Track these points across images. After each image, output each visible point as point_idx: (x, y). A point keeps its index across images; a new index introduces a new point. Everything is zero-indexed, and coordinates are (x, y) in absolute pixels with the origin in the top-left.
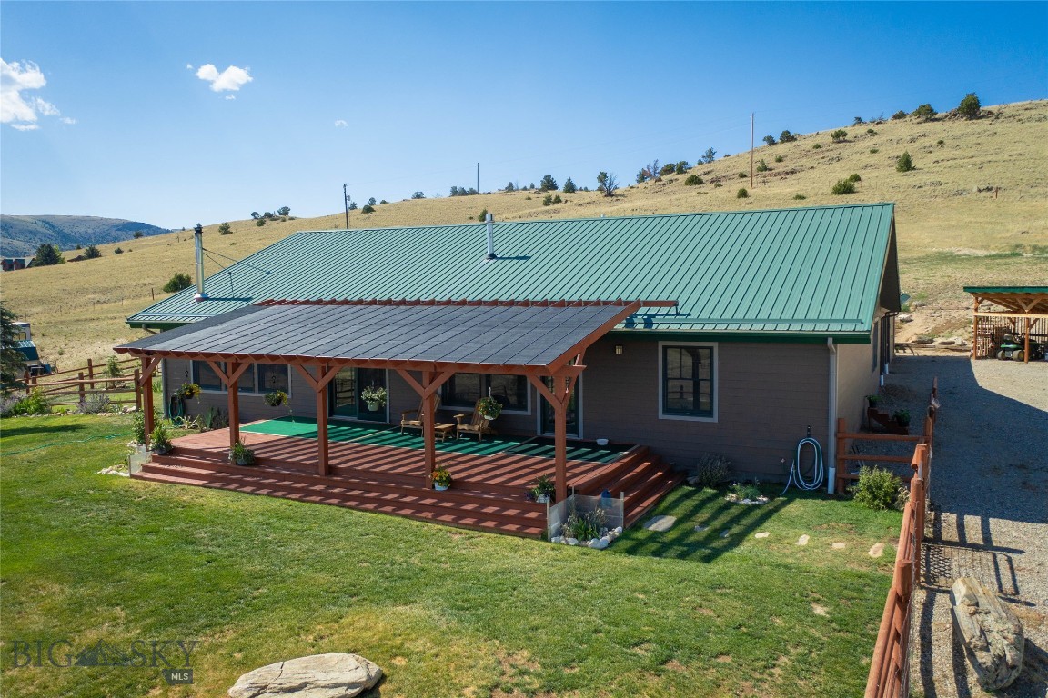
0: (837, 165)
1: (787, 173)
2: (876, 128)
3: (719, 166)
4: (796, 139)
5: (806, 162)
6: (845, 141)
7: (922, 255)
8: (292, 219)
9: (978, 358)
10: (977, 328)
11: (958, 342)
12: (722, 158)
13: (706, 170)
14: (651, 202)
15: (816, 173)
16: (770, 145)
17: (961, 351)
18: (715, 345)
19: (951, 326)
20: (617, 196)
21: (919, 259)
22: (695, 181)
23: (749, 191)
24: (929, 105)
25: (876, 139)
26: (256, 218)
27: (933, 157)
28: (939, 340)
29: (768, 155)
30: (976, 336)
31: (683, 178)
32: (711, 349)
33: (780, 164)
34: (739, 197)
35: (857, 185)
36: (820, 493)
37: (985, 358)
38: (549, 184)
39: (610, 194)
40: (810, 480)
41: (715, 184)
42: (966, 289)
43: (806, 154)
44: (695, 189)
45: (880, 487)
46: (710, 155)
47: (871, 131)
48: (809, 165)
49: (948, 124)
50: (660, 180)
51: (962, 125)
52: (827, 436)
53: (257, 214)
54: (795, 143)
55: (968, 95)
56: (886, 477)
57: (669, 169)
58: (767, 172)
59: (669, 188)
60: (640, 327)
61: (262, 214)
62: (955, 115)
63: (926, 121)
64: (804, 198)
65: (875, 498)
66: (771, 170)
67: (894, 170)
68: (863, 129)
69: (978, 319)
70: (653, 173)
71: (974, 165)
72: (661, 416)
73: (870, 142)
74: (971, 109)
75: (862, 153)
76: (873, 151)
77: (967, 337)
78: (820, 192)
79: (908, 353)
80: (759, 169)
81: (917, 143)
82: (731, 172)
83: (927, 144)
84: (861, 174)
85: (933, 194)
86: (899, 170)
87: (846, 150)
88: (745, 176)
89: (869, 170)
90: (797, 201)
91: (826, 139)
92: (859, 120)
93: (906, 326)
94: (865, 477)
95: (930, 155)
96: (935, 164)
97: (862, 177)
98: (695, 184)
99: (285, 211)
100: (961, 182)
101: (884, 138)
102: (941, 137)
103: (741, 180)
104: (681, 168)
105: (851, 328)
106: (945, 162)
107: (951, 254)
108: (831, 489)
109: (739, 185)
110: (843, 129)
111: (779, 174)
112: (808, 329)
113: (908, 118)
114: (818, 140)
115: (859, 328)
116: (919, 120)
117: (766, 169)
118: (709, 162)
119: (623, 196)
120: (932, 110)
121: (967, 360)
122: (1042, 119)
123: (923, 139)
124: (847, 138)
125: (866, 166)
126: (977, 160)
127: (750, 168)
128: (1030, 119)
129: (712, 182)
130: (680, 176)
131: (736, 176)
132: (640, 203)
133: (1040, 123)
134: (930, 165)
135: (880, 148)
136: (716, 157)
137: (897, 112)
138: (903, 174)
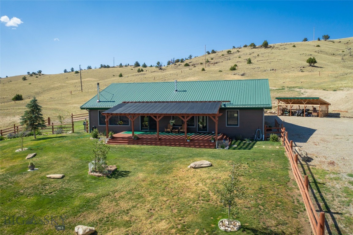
0: (229, 61)
1: (215, 63)
2: (239, 50)
3: (194, 60)
4: (216, 53)
5: (220, 60)
8: (43, 75)
9: (279, 116)
10: (279, 108)
11: (273, 112)
12: (194, 58)
13: (190, 62)
14: (175, 72)
15: (223, 63)
16: (208, 54)
17: (274, 114)
18: (239, 110)
20: (163, 69)
22: (187, 65)
23: (205, 69)
24: (254, 43)
25: (239, 54)
26: (29, 74)
27: (256, 59)
29: (209, 57)
30: (279, 110)
31: (183, 64)
32: (238, 111)
33: (212, 60)
34: (202, 70)
35: (236, 68)
36: (261, 140)
37: (281, 115)
38: (137, 65)
39: (161, 69)
40: (259, 138)
41: (193, 66)
42: (276, 98)
43: (220, 57)
44: (187, 68)
45: (275, 137)
46: (191, 57)
47: (238, 51)
48: (221, 61)
49: (260, 49)
50: (176, 64)
51: (263, 50)
52: (262, 129)
54: (216, 54)
55: (265, 41)
56: (275, 135)
57: (178, 61)
59: (179, 67)
60: (223, 106)
62: (261, 47)
63: (253, 48)
64: (222, 71)
65: (274, 140)
66: (210, 62)
68: (235, 50)
69: (279, 106)
70: (173, 62)
71: (268, 62)
72: (227, 126)
73: (238, 54)
74: (266, 45)
75: (236, 58)
76: (240, 57)
77: (275, 110)
78: (226, 70)
80: (206, 62)
81: (252, 55)
82: (198, 63)
83: (255, 56)
84: (237, 64)
85: (258, 71)
86: (247, 63)
87: (231, 57)
88: (202, 64)
89: (239, 63)
90: (220, 72)
91: (225, 53)
92: (234, 47)
94: (271, 136)
95: (255, 59)
96: (257, 62)
98: (187, 66)
99: (40, 72)
100: (265, 68)
101: (242, 53)
102: (258, 53)
103: (201, 65)
104: (182, 61)
105: (268, 106)
106: (260, 61)
108: (263, 139)
109: (201, 67)
110: (230, 50)
111: (212, 63)
113: (248, 47)
114: (223, 53)
115: (270, 106)
116: (251, 48)
117: (208, 62)
118: (190, 59)
119: (165, 69)
120: (255, 45)
121: (276, 116)
122: (285, 49)
123: (253, 54)
124: (231, 53)
125: (238, 62)
126: (269, 61)
127: (204, 62)
128: (282, 49)
129: (192, 65)
130: (182, 63)
131: (200, 64)
132: (172, 72)
133: (285, 50)
134: (256, 62)
135: (241, 56)
136: (192, 57)
137: (245, 45)
138: (249, 65)
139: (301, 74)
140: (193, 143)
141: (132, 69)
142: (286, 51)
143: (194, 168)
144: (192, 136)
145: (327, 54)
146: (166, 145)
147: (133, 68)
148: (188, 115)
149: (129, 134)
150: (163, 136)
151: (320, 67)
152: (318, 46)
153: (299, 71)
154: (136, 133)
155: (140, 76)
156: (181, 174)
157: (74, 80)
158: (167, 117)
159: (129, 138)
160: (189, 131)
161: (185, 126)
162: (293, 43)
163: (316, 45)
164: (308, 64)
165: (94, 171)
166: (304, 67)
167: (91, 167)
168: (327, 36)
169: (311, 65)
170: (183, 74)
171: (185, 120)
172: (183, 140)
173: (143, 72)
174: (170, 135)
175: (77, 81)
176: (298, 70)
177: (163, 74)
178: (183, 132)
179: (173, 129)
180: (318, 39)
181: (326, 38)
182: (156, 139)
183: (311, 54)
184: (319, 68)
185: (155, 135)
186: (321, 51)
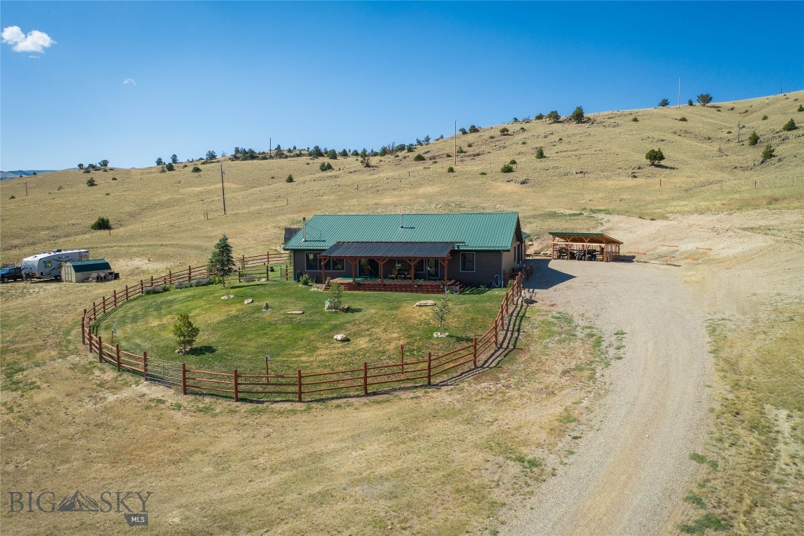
0: (503, 151)
1: (475, 155)
2: (525, 126)
3: (434, 148)
4: (478, 131)
5: (485, 148)
6: (508, 135)
7: (543, 213)
8: (111, 169)
10: (554, 248)
11: (548, 253)
12: (434, 142)
13: (426, 150)
14: (397, 173)
15: (491, 157)
16: (464, 134)
17: (548, 257)
18: (474, 253)
19: (548, 247)
20: (372, 167)
21: (540, 215)
22: (420, 158)
23: (455, 168)
24: (556, 112)
25: (525, 135)
26: (82, 169)
27: (555, 149)
28: (542, 253)
29: (463, 141)
30: (555, 251)
31: (413, 155)
33: (470, 148)
34: (449, 172)
35: (514, 166)
36: (500, 287)
37: (556, 259)
38: (318, 152)
39: (368, 166)
40: (497, 285)
41: (432, 161)
42: (552, 233)
43: (485, 142)
44: (420, 166)
46: (428, 139)
47: (522, 129)
48: (487, 151)
49: (566, 125)
50: (398, 156)
51: (573, 128)
52: (501, 274)
53: (82, 165)
54: (478, 134)
55: (578, 108)
57: (402, 148)
58: (463, 154)
59: (405, 162)
60: (456, 248)
61: (86, 166)
62: (570, 120)
63: (554, 122)
64: (485, 174)
66: (465, 152)
67: (534, 157)
68: (517, 127)
69: (554, 245)
70: (391, 150)
71: (576, 156)
72: (461, 271)
73: (522, 136)
74: (579, 117)
75: (517, 144)
76: (524, 143)
77: (551, 251)
78: (494, 171)
79: (531, 258)
80: (458, 152)
81: (548, 139)
82: (441, 153)
83: (553, 140)
84: (516, 158)
85: (553, 174)
86: (537, 158)
87: (508, 141)
88: (450, 156)
89: (520, 156)
90: (482, 176)
91: (497, 133)
92: (516, 120)
93: (531, 247)
94: (510, 282)
95: (554, 147)
96: (557, 155)
97: (517, 161)
98: (420, 160)
99: (105, 163)
100: (568, 168)
101: (530, 134)
102: (562, 134)
103: (448, 159)
104: (410, 149)
106: (562, 153)
107: (555, 212)
109: (448, 163)
110: (507, 126)
111: (470, 156)
112: (497, 248)
113: (544, 120)
114: (492, 134)
115: (508, 248)
116: (550, 122)
117: (462, 152)
118: (427, 144)
119: (376, 167)
120: (558, 116)
121: (549, 260)
122: (616, 125)
123: (551, 136)
124: (509, 133)
125: (520, 153)
126: (578, 153)
127: (453, 151)
128: (609, 126)
129: (430, 159)
130: (410, 154)
131: (445, 155)
132: (390, 174)
133: (614, 129)
134: (554, 155)
135: (528, 141)
136: (431, 141)
137: (538, 114)
138: (539, 160)
139: (630, 182)
140: (421, 289)
141: (308, 164)
142: (617, 130)
143: (420, 306)
144: (421, 282)
145: (696, 137)
146: (391, 291)
147: (310, 162)
148: (415, 259)
149: (350, 280)
150: (388, 282)
151: (671, 168)
152: (684, 120)
153: (629, 176)
154: (358, 279)
155: (328, 181)
156: (408, 310)
157: (194, 186)
158: (391, 261)
159: (349, 284)
160: (417, 276)
161: (413, 271)
162: (637, 110)
163: (679, 118)
164: (648, 162)
165: (329, 308)
166: (639, 168)
167: (327, 304)
168: (708, 96)
169: (653, 164)
170: (412, 179)
171: (412, 264)
172: (410, 285)
173: (333, 173)
174: (395, 281)
175: (200, 189)
176: (627, 173)
177: (373, 177)
178: (410, 278)
179: (398, 274)
180: (689, 101)
181: (706, 99)
182: (379, 285)
183: (664, 138)
184: (668, 170)
185: (379, 281)
186: (686, 132)
